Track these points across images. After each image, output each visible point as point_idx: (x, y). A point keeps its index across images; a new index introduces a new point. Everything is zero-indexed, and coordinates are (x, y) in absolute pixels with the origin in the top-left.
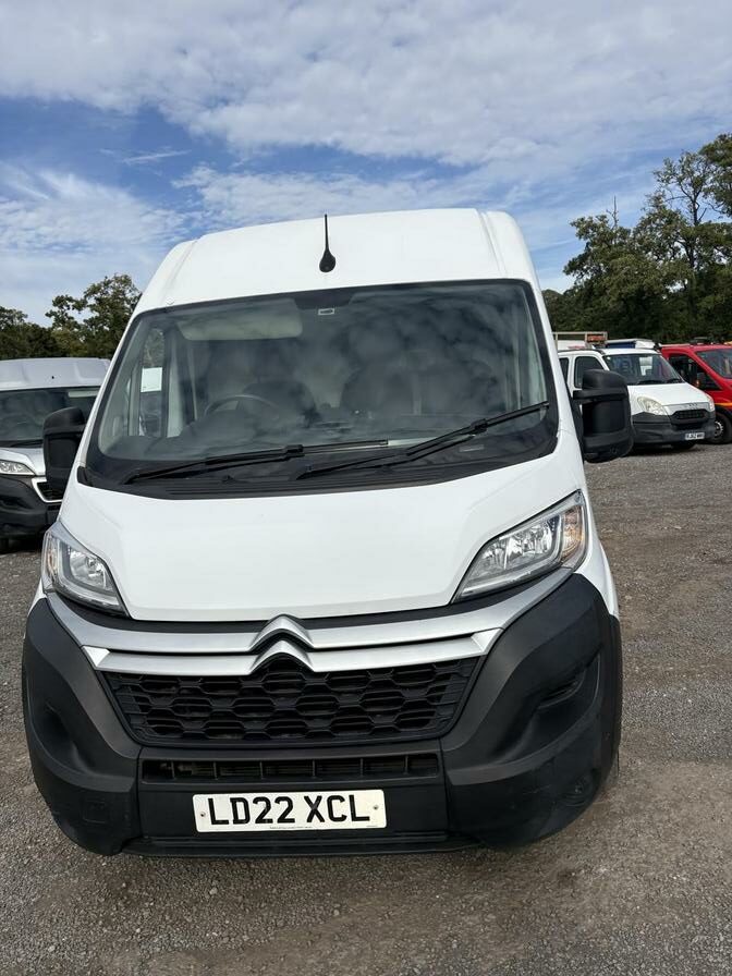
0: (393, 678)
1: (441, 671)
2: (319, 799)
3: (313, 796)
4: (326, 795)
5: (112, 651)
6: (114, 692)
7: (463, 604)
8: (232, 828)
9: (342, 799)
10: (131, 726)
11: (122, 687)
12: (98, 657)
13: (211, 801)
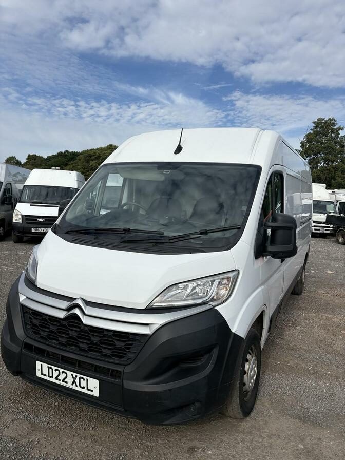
0: (113, 335)
1: (132, 337)
2: (76, 376)
3: (75, 374)
4: (79, 376)
5: (27, 298)
6: (24, 313)
7: (150, 310)
8: (47, 378)
9: (84, 380)
10: (26, 328)
11: (27, 312)
12: (22, 298)
13: (41, 365)
